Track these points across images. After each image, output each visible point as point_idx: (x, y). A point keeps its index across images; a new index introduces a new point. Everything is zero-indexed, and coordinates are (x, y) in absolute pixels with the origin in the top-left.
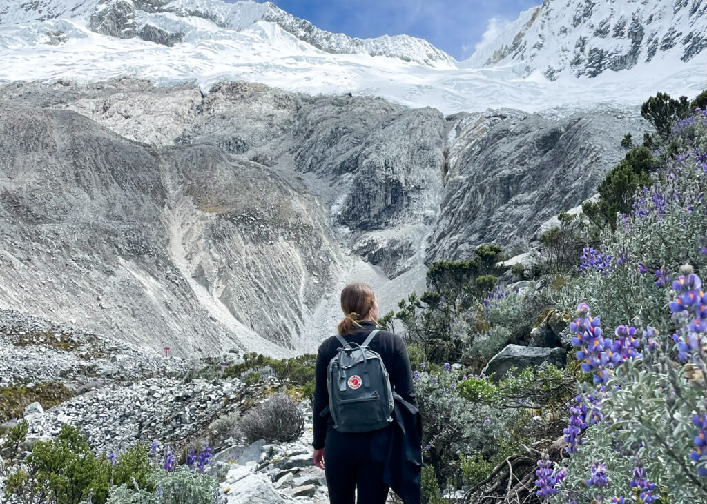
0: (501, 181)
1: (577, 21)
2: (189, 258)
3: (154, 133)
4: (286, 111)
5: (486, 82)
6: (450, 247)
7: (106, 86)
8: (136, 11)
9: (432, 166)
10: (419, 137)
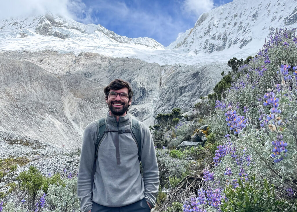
0: (179, 88)
1: (205, 34)
2: (71, 114)
3: (59, 70)
4: (105, 63)
5: (175, 54)
6: (162, 111)
7: (41, 53)
8: (52, 27)
9: (156, 83)
10: (151, 73)
